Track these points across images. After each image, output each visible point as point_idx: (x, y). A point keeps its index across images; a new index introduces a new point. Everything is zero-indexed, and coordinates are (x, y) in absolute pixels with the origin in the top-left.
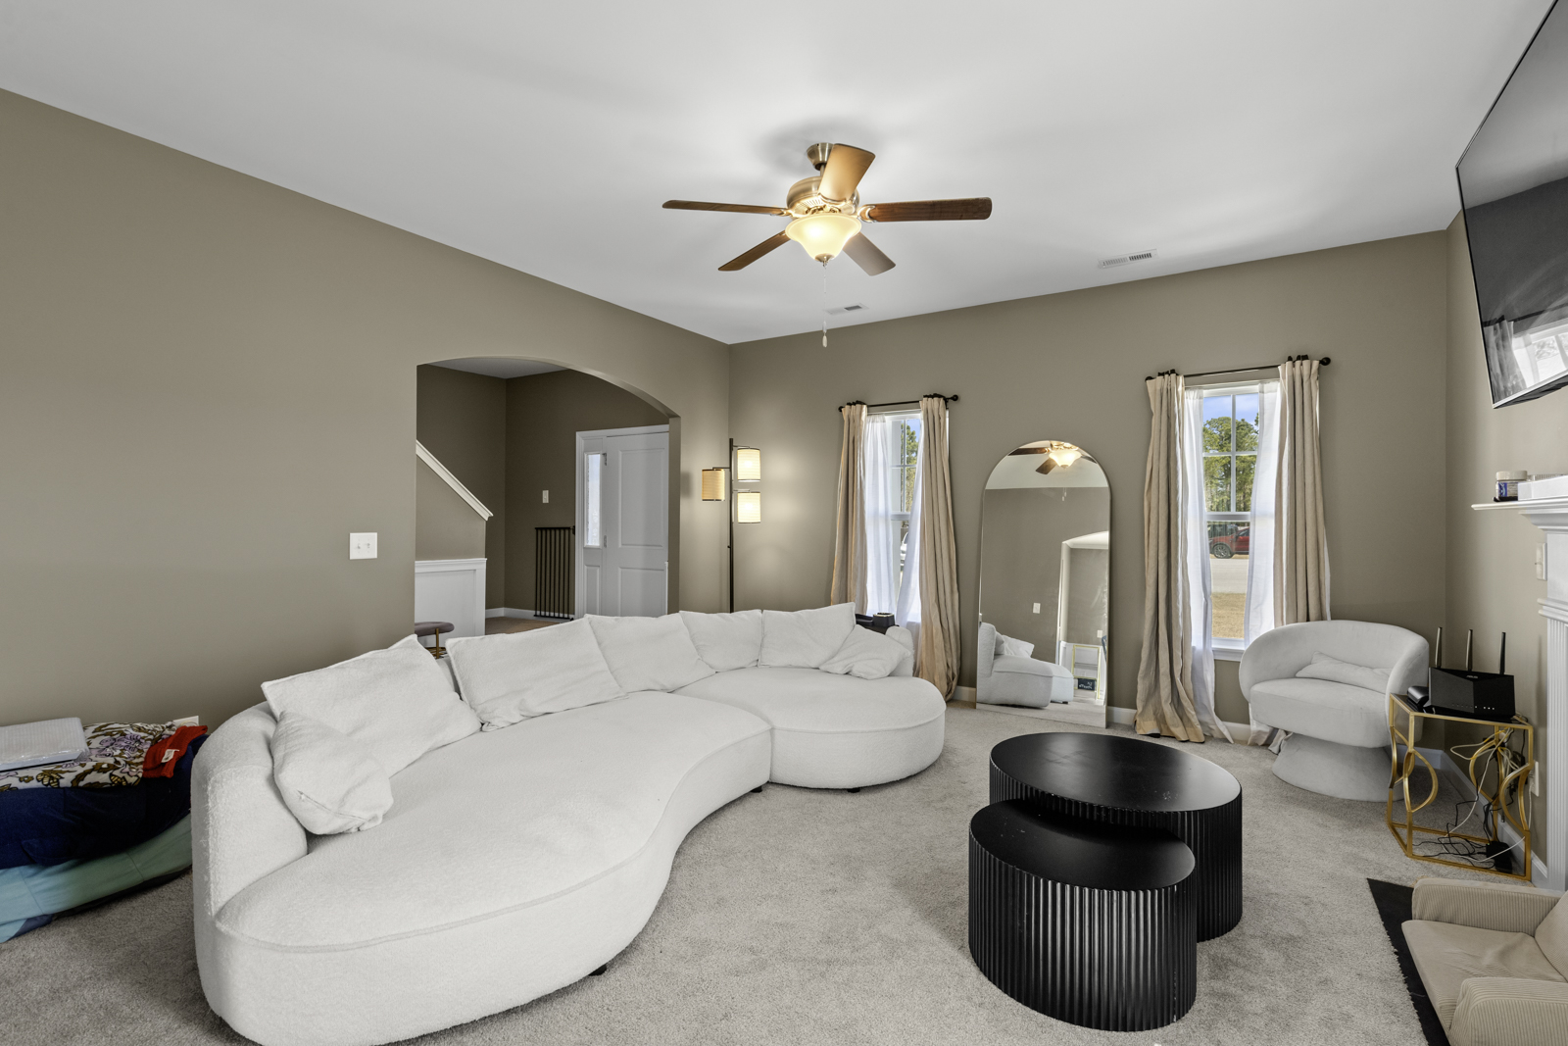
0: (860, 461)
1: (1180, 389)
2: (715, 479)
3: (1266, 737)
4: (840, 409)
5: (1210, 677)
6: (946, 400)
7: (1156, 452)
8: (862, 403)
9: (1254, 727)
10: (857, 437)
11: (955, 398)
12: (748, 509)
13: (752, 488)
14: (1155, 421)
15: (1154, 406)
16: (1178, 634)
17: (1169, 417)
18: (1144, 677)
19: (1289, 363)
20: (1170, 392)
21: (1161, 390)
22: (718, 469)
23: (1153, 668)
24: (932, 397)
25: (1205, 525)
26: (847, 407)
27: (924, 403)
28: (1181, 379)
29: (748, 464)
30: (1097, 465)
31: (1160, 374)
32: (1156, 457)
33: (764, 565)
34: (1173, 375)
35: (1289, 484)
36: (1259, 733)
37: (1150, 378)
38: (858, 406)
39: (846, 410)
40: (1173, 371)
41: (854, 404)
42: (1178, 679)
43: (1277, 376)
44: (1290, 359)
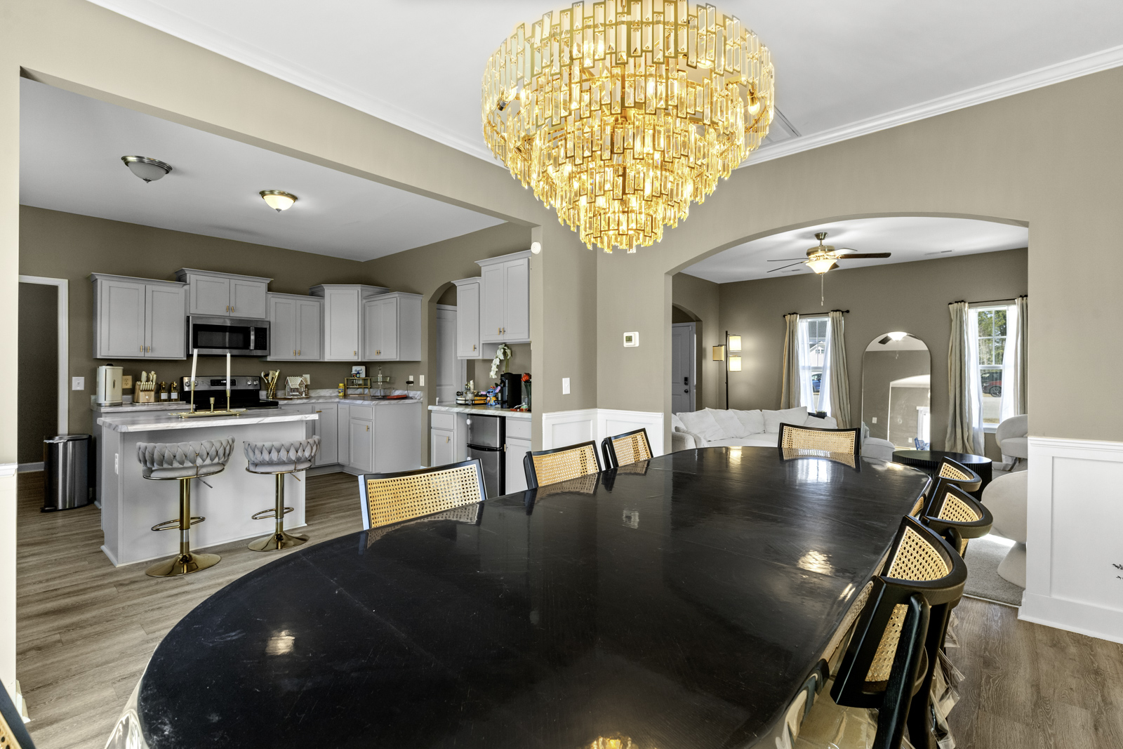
0: (796, 342)
1: (966, 309)
2: (720, 351)
3: (1010, 467)
4: (784, 316)
5: (982, 440)
6: (843, 312)
7: (954, 338)
8: (797, 314)
9: (1004, 462)
10: (795, 330)
11: (848, 312)
12: (735, 365)
13: (736, 354)
14: (953, 323)
15: (953, 316)
16: (966, 420)
17: (960, 322)
18: (949, 441)
19: (1020, 298)
20: (961, 311)
21: (957, 309)
22: (721, 346)
23: (953, 436)
24: (836, 311)
25: (979, 371)
26: (789, 316)
27: (831, 314)
28: (967, 304)
29: (735, 343)
30: (921, 342)
31: (956, 302)
32: (954, 340)
33: (740, 390)
34: (963, 303)
35: (1021, 352)
36: (1007, 465)
37: (950, 304)
38: (795, 315)
39: (788, 317)
40: (963, 301)
41: (793, 314)
42: (966, 441)
43: (1015, 304)
44: (1021, 296)
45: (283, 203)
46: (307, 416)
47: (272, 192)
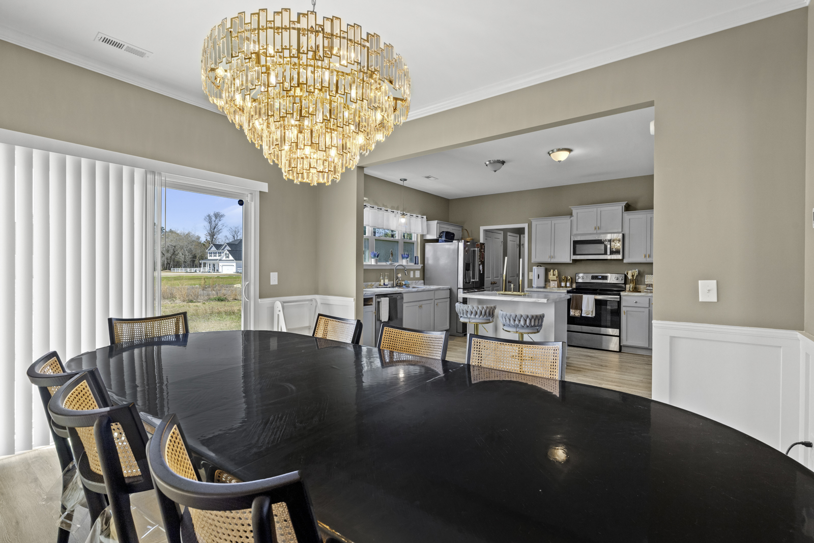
45: (563, 156)
46: (539, 299)
47: (553, 151)
